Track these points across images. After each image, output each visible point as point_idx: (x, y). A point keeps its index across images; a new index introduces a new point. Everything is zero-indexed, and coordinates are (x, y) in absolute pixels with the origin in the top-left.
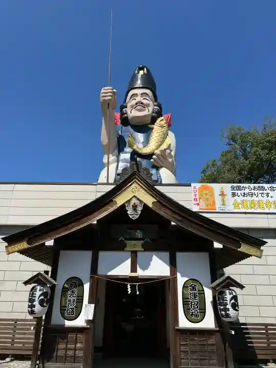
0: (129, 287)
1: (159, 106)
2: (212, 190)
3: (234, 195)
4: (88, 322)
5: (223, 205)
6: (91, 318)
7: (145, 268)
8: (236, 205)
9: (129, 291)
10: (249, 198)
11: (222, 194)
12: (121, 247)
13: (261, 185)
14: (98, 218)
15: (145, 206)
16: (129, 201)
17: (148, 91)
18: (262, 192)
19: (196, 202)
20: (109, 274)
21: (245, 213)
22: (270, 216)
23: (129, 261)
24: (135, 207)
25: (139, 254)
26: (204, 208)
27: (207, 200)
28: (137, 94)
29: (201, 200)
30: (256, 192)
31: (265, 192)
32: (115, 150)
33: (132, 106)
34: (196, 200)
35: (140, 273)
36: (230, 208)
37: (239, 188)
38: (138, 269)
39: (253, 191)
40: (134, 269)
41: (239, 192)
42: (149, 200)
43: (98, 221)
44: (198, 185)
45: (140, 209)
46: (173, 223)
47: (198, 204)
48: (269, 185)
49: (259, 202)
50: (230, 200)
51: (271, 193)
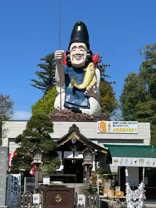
0: (72, 161)
1: (91, 53)
2: (105, 124)
3: (114, 126)
4: (62, 170)
5: (109, 130)
6: (63, 169)
7: (77, 156)
8: (114, 130)
9: (73, 162)
10: (119, 127)
11: (109, 126)
12: (70, 150)
13: (125, 122)
14: (64, 143)
15: (77, 140)
16: (72, 138)
17: (83, 44)
18: (125, 125)
19: (99, 129)
20: (67, 158)
21: (118, 133)
22: (127, 134)
23: (72, 154)
24: (74, 140)
25: (75, 152)
26: (102, 131)
27: (103, 128)
28: (76, 47)
29: (101, 128)
30: (123, 125)
31: (126, 125)
32: (64, 83)
33: (73, 55)
34: (99, 128)
35: (76, 157)
36: (112, 131)
37: (116, 123)
38: (75, 156)
39: (121, 124)
40: (74, 156)
41: (116, 125)
42: (78, 138)
43: (64, 144)
44: (100, 122)
45: (75, 141)
46: (84, 145)
47: (99, 130)
48: (128, 122)
49: (123, 129)
50: (112, 128)
51: (129, 125)
